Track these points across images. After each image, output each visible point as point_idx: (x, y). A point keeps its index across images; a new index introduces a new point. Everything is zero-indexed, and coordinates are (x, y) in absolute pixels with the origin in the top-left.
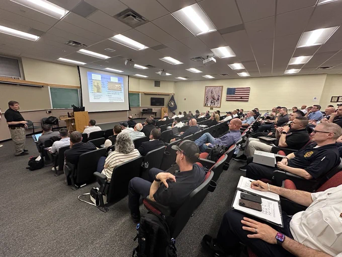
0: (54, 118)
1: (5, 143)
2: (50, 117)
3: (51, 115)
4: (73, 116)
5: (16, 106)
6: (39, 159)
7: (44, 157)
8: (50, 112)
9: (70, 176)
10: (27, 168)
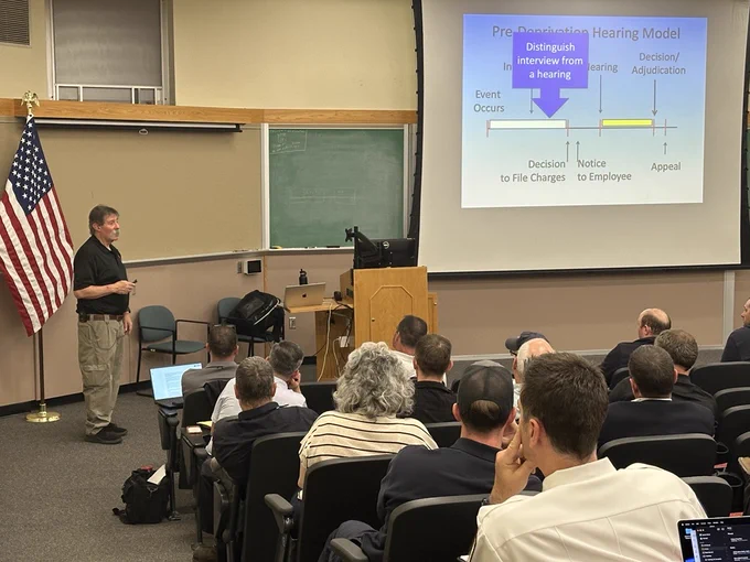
0: (267, 299)
1: (69, 408)
2: (250, 297)
3: (258, 284)
4: (350, 294)
5: (111, 224)
6: (158, 477)
7: (177, 475)
8: (255, 267)
9: (226, 534)
10: (116, 511)
